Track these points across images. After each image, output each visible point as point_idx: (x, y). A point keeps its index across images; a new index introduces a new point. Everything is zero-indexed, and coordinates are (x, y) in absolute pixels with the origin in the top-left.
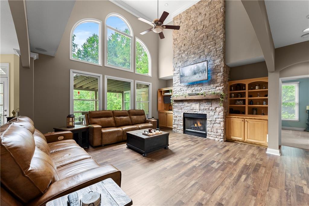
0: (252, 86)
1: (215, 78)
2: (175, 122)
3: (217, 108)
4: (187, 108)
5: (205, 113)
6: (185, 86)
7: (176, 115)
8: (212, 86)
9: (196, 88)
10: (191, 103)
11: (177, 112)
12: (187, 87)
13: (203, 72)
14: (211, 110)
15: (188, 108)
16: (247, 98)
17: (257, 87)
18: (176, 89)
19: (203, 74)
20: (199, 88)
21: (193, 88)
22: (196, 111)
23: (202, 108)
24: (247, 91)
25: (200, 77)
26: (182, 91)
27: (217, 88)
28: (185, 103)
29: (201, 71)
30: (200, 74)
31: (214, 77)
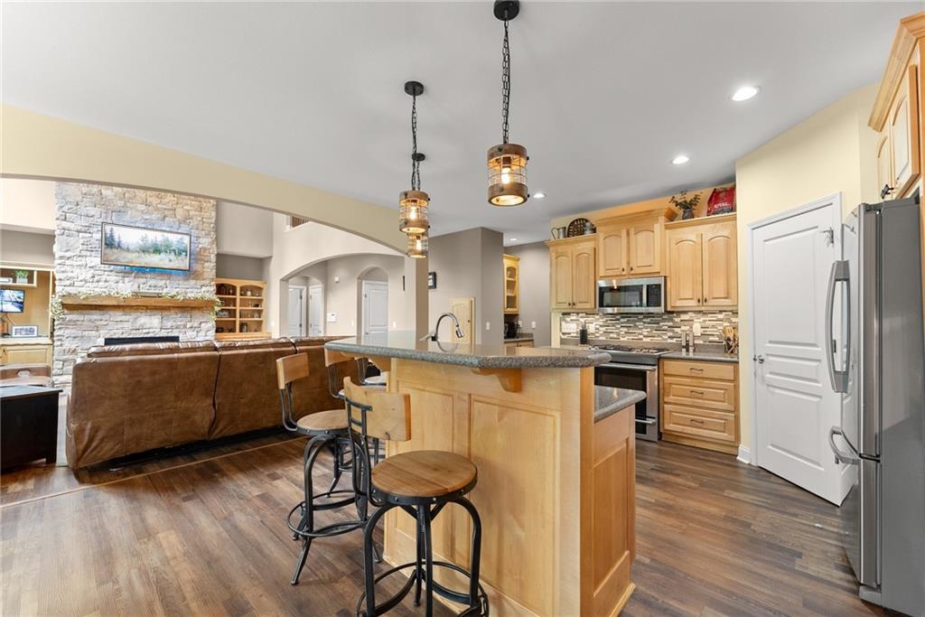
0: (244, 290)
1: (199, 269)
2: (65, 368)
3: (203, 325)
4: (119, 327)
5: (176, 335)
6: (111, 271)
7: (73, 347)
8: (192, 282)
9: (152, 282)
10: (134, 315)
11: (75, 337)
12: (121, 275)
13: (180, 254)
14: (191, 327)
15: (126, 325)
16: (238, 308)
17: (249, 293)
18: (70, 275)
19: (180, 258)
20: (162, 283)
21: (143, 280)
22: (152, 330)
23: (169, 324)
24: (238, 297)
25: (170, 261)
26: (98, 281)
27: (204, 289)
28: (112, 313)
29: (174, 251)
30: (172, 256)
31: (197, 267)
